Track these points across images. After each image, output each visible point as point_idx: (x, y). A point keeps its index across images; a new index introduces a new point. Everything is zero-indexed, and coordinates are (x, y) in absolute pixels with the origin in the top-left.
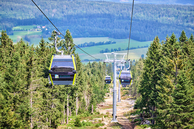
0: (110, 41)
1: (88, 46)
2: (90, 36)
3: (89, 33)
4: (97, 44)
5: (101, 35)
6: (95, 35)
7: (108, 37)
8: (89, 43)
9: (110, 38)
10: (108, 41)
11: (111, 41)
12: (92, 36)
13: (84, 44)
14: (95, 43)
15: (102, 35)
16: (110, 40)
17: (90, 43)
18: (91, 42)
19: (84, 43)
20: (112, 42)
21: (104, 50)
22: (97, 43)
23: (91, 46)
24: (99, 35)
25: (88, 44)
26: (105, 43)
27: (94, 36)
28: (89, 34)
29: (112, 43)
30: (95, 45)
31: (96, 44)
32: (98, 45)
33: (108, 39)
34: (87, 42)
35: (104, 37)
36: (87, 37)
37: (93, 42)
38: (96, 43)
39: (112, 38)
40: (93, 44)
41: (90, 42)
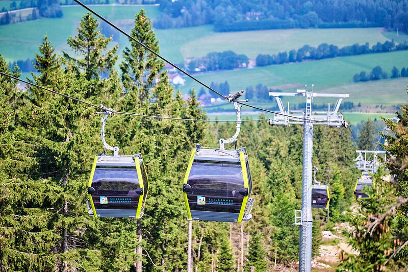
0: (390, 41)
1: (314, 57)
2: (322, 23)
3: (317, 12)
4: (344, 53)
5: (359, 22)
6: (337, 21)
7: (383, 28)
8: (316, 46)
9: (389, 31)
10: (383, 42)
11: (393, 40)
12: (328, 24)
13: (300, 50)
14: (336, 47)
15: (363, 20)
16: (388, 37)
17: (320, 47)
18: (325, 45)
19: (302, 47)
20: (397, 44)
21: (368, 72)
22: (343, 49)
23: (323, 58)
24: (350, 22)
25: (313, 49)
26: (370, 47)
27: (334, 23)
28: (319, 17)
29: (395, 48)
30: (339, 55)
31: (340, 50)
32: (349, 55)
33: (382, 36)
34: (311, 46)
35: (368, 27)
36: (312, 26)
37: (329, 44)
38: (340, 47)
39: (395, 30)
40: (332, 53)
41: (321, 43)
